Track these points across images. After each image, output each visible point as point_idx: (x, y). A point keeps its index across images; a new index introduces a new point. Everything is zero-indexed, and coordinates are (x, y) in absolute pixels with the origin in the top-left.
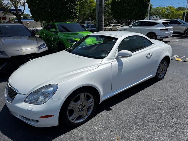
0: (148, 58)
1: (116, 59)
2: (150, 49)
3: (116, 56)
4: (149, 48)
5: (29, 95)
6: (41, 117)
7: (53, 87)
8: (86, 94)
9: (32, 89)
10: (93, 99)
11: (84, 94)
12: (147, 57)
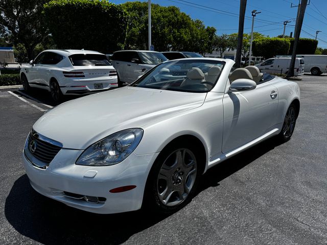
0: (273, 98)
1: (227, 95)
2: (273, 84)
3: (227, 90)
4: (271, 83)
5: (85, 150)
6: (113, 191)
7: (133, 133)
8: (185, 150)
9: (92, 137)
10: (196, 162)
11: (182, 151)
12: (271, 96)
